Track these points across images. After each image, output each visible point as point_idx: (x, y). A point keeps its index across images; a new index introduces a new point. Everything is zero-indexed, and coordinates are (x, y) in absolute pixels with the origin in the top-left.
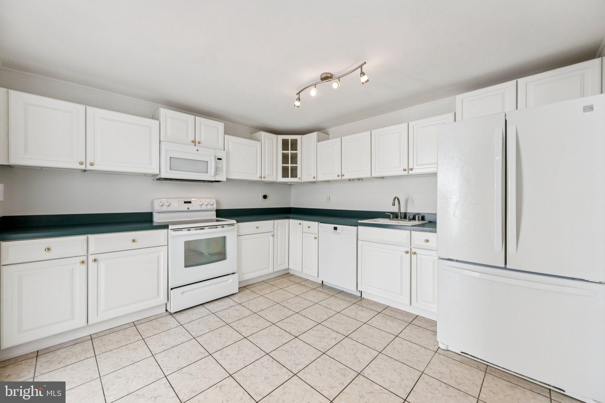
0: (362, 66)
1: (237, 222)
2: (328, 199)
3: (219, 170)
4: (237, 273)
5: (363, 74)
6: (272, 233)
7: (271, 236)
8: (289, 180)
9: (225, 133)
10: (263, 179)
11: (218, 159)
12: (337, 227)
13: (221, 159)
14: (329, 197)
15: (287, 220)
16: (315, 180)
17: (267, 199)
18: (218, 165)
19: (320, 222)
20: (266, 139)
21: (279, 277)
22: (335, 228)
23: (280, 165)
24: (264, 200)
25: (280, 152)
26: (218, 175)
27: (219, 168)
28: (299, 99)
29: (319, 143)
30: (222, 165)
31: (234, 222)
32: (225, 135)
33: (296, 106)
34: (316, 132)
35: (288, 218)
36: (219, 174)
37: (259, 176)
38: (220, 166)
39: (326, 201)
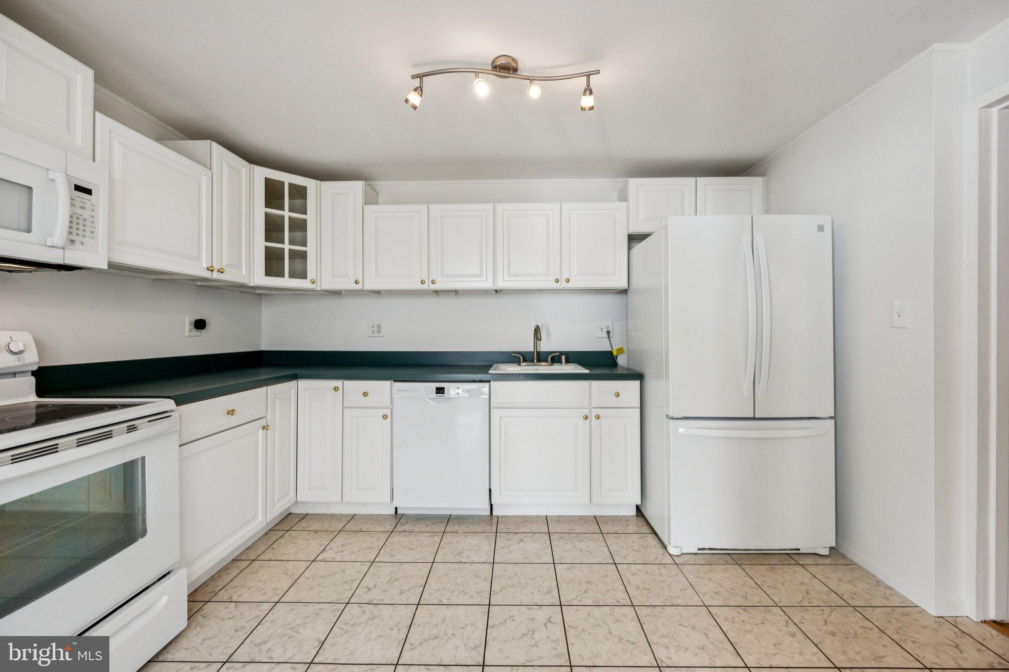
0: (590, 75)
1: (179, 402)
2: (376, 328)
3: (81, 227)
4: (179, 568)
5: (589, 91)
6: (263, 422)
7: (261, 431)
8: (286, 282)
9: (99, 106)
10: (216, 275)
11: (78, 188)
12: (444, 388)
13: (88, 192)
14: (379, 326)
15: (293, 383)
16: (359, 287)
17: (203, 332)
18: (79, 211)
19: (394, 381)
20: (224, 164)
21: (273, 533)
22: (440, 391)
23: (260, 244)
24: (195, 332)
25: (260, 210)
26: (78, 246)
27: (81, 222)
28: (419, 90)
29: (367, 207)
30: (93, 214)
31: (169, 404)
32: (96, 112)
33: (410, 104)
34: (361, 181)
35: (295, 377)
36: (82, 243)
37: (205, 266)
38: (86, 214)
39: (371, 334)
